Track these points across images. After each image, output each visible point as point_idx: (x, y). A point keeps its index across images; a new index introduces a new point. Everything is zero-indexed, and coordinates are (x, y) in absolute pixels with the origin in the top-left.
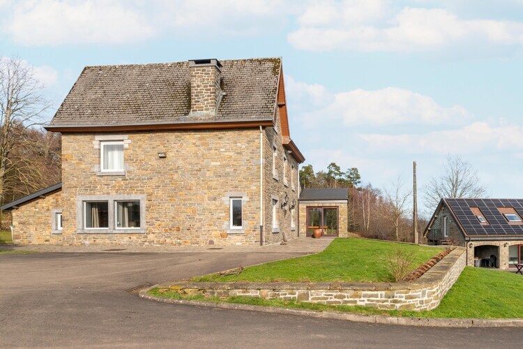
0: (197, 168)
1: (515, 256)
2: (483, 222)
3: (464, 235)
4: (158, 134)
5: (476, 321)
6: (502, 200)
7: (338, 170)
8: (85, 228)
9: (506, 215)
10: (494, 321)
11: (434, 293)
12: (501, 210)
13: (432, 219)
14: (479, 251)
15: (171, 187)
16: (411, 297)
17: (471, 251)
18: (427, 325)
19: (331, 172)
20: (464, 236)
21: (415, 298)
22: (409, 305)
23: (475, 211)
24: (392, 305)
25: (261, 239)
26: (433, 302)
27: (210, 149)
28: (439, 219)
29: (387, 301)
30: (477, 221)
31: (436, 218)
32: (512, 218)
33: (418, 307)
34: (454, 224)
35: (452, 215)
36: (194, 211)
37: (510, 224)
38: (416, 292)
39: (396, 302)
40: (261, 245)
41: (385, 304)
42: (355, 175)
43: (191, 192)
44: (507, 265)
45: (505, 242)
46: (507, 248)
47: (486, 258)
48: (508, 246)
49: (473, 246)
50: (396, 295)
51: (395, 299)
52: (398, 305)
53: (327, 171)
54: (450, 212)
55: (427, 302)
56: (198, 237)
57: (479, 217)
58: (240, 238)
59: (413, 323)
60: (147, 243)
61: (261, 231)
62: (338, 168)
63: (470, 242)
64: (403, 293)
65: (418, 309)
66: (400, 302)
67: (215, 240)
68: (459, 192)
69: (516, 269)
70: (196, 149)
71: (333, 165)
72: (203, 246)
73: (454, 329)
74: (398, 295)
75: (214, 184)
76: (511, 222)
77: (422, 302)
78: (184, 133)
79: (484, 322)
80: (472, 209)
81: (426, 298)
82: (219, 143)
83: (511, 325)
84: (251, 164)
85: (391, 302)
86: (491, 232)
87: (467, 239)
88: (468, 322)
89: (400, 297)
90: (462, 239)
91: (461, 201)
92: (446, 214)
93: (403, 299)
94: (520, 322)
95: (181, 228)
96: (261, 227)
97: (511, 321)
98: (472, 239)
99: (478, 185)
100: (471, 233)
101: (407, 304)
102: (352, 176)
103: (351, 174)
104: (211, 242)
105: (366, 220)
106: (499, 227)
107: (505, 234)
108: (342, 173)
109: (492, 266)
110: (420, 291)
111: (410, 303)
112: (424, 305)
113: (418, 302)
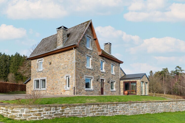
0: (58, 67)
4: (50, 56)
8: (36, 89)
15: (52, 74)
21: (17, 112)
24: (7, 115)
25: (74, 92)
26: (33, 116)
27: (61, 59)
33: (18, 117)
36: (57, 82)
40: (74, 94)
43: (57, 75)
51: (8, 112)
52: (9, 115)
56: (58, 91)
58: (69, 92)
60: (47, 94)
61: (74, 89)
64: (10, 109)
65: (19, 119)
67: (62, 93)
70: (58, 60)
72: (59, 95)
75: (62, 72)
78: (55, 55)
81: (24, 113)
82: (64, 56)
84: (72, 63)
93: (10, 112)
95: (54, 88)
96: (74, 87)
104: (61, 93)
108: (183, 70)
110: (19, 109)
111: (13, 115)
112: (23, 117)
113: (18, 115)
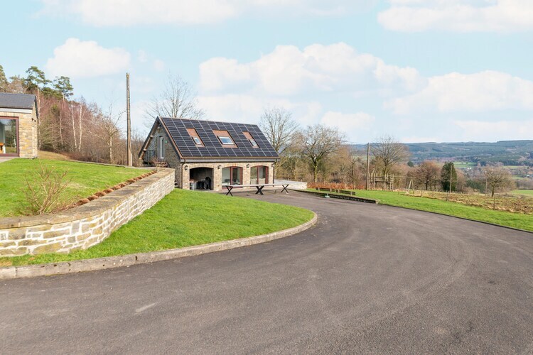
1: (228, 178)
2: (199, 143)
3: (179, 156)
5: (141, 256)
6: (218, 123)
7: (41, 76)
9: (220, 138)
10: (165, 253)
11: (94, 225)
12: (216, 133)
13: (147, 139)
14: (194, 173)
16: (53, 235)
17: (186, 174)
18: (67, 271)
19: (31, 78)
20: (180, 158)
21: (61, 234)
22: (51, 246)
23: (192, 133)
24: (21, 249)
26: (93, 236)
28: (154, 140)
29: (13, 244)
30: (192, 143)
31: (151, 138)
32: (226, 141)
33: (66, 247)
34: (170, 145)
35: (167, 135)
37: (223, 146)
38: (61, 226)
39: (28, 243)
41: (9, 248)
42: (65, 85)
44: (221, 187)
45: (218, 164)
46: (221, 170)
47: (202, 180)
48: (221, 168)
49: (188, 168)
50: (27, 233)
51: (26, 239)
52: (32, 248)
53: (26, 76)
54: (166, 132)
55: (80, 238)
57: (195, 139)
59: (43, 272)
62: (41, 75)
63: (185, 164)
64: (40, 230)
65: (67, 250)
66: (35, 242)
68: (179, 113)
69: (227, 191)
71: (35, 69)
73: (109, 270)
74: (31, 233)
76: (225, 145)
77: (72, 240)
79: (153, 255)
80: (188, 130)
81: (80, 233)
83: (186, 255)
85: (20, 244)
86: (206, 155)
87: (182, 161)
88: (130, 259)
89: (34, 236)
90: (177, 161)
91: (178, 122)
92: (161, 134)
93: (41, 239)
94: (196, 250)
97: (186, 249)
98: (187, 161)
99: (197, 107)
100: (187, 155)
101: (48, 244)
102: (61, 86)
103: (60, 83)
105: (78, 138)
106: (213, 149)
107: (218, 156)
108: (48, 81)
109: (207, 188)
110: (68, 225)
111: (51, 243)
112: (77, 242)
113: (66, 240)
